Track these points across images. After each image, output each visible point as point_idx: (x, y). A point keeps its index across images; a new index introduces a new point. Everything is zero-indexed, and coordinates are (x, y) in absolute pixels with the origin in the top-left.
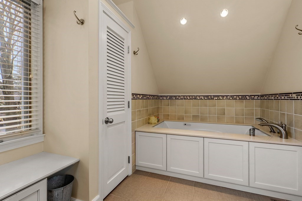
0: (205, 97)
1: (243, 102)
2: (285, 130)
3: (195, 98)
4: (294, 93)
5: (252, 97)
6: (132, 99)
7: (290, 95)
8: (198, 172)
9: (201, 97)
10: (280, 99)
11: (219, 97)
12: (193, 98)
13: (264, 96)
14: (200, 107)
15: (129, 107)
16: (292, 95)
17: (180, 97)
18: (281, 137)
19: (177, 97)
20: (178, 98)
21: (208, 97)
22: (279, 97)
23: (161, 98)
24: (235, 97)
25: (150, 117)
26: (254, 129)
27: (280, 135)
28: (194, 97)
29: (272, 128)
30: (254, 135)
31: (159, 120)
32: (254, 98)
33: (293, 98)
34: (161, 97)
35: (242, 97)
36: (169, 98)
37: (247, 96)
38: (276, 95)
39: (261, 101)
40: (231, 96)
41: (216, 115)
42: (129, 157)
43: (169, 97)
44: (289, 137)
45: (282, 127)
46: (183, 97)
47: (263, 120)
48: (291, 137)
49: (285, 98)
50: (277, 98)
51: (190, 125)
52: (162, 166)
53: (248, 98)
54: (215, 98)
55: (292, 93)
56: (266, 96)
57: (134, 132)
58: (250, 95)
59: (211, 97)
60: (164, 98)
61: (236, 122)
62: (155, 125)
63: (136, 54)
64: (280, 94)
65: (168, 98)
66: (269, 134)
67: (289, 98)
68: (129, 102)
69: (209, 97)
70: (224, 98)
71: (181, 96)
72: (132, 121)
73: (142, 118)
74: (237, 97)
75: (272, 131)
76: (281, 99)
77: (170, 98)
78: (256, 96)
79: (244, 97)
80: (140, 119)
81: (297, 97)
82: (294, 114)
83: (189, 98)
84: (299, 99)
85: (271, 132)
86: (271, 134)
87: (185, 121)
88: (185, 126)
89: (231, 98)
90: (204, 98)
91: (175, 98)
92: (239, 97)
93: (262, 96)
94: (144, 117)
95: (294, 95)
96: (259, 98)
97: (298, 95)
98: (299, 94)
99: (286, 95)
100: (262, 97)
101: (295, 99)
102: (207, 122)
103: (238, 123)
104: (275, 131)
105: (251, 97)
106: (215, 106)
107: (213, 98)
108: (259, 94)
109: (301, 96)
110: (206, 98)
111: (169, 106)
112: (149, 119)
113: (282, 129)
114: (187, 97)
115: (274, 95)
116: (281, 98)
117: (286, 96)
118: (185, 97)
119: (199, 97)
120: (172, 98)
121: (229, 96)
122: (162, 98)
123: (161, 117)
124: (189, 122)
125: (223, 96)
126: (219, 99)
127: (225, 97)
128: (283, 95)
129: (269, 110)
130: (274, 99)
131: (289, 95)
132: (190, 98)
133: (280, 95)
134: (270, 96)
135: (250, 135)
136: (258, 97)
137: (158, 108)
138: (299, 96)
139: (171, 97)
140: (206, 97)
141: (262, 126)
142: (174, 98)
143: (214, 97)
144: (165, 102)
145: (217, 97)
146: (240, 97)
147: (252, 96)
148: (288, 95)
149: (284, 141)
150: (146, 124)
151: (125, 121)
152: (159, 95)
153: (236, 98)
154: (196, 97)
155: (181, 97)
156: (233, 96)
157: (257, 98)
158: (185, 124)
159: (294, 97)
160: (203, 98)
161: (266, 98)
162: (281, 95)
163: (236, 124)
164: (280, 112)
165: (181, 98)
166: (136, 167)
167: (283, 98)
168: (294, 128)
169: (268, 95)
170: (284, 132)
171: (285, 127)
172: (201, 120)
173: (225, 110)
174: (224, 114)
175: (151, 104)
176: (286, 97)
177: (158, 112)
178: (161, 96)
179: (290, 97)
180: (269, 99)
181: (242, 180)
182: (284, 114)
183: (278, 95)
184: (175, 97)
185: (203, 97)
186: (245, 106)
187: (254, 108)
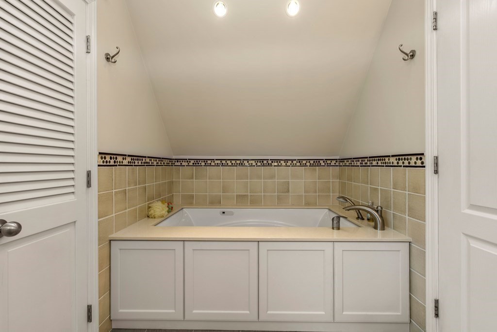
0: (258, 162)
1: (316, 170)
2: (381, 216)
3: (241, 163)
4: (393, 156)
5: (328, 163)
6: (99, 166)
7: (387, 159)
8: (248, 312)
9: (252, 162)
10: (369, 166)
11: (280, 162)
12: (237, 164)
13: (345, 161)
14: (249, 180)
15: (89, 184)
16: (389, 160)
17: (214, 162)
18: (376, 227)
19: (209, 162)
20: (210, 164)
21: (263, 163)
22: (369, 162)
23: (177, 164)
24: (304, 162)
25: (150, 204)
26: (339, 217)
27: (373, 224)
28: (238, 162)
29: (360, 212)
30: (339, 228)
31: (172, 208)
32: (330, 164)
33: (391, 164)
34: (178, 162)
35: (314, 162)
36: (193, 164)
37: (320, 161)
38: (364, 159)
39: (339, 168)
40: (298, 160)
41: (276, 194)
42: (89, 308)
43: (192, 162)
44: (385, 227)
45: (377, 211)
46: (219, 161)
47: (347, 201)
48: (388, 226)
49: (377, 163)
50: (365, 163)
51: (232, 214)
52: (174, 311)
53: (323, 164)
54: (274, 164)
55: (389, 156)
56: (348, 161)
57: (108, 242)
58: (325, 160)
59: (267, 162)
60: (184, 164)
61: (305, 203)
62: (163, 219)
63: (113, 61)
64: (370, 157)
65: (191, 164)
66: (356, 222)
67: (385, 165)
68: (89, 174)
69: (265, 162)
70: (289, 164)
71: (216, 160)
72: (99, 218)
73: (129, 208)
74: (307, 162)
75: (360, 217)
76: (372, 166)
77: (196, 164)
78: (333, 161)
79: (317, 162)
80: (126, 209)
81: (398, 163)
82: (392, 190)
83: (230, 164)
84: (401, 166)
85: (358, 218)
86: (359, 222)
87: (223, 207)
88: (224, 216)
89: (298, 164)
90: (256, 164)
91: (205, 164)
92: (309, 162)
93: (342, 160)
94: (137, 206)
95: (393, 160)
96: (337, 164)
97: (399, 159)
98: (401, 157)
99: (379, 158)
100: (341, 162)
101: (394, 165)
102: (262, 206)
103: (309, 204)
104: (364, 217)
105: (326, 162)
106: (273, 177)
107: (271, 164)
108: (338, 158)
109: (403, 160)
110: (259, 164)
111: (192, 178)
112: (149, 207)
113: (376, 214)
114: (226, 162)
115: (360, 160)
116: (372, 163)
117: (380, 160)
118: (224, 162)
119: (248, 162)
120: (198, 164)
121: (296, 160)
122: (179, 164)
123: (177, 201)
124: (231, 207)
125: (286, 161)
126: (280, 165)
127: (290, 162)
128: (376, 159)
129: (353, 183)
130: (361, 166)
131: (385, 160)
132: (232, 164)
133: (370, 159)
134: (353, 161)
135: (333, 228)
136: (336, 162)
137: (171, 183)
138: (400, 161)
139: (197, 162)
140: (260, 162)
141: (348, 210)
142: (203, 164)
143: (272, 162)
144: (186, 171)
145: (277, 162)
146: (312, 162)
147: (328, 161)
148: (383, 158)
149: (379, 234)
150: (141, 218)
151: (75, 222)
152: (174, 157)
153: (306, 164)
154: (242, 161)
155: (216, 162)
156: (301, 161)
157: (335, 164)
158: (224, 213)
159: (393, 163)
160: (254, 164)
161: (348, 164)
162: (372, 159)
163: (306, 207)
164: (369, 186)
165: (215, 164)
166: (111, 324)
167: (374, 163)
168: (392, 212)
169: (351, 159)
170: (380, 219)
171: (381, 211)
172: (250, 204)
173: (289, 184)
174: (288, 191)
175: (153, 177)
176: (380, 162)
177: (170, 191)
178: (178, 160)
179: (386, 163)
180: (353, 165)
181: (324, 313)
182: (376, 189)
183: (366, 160)
184: (204, 162)
185: (254, 161)
186: (319, 176)
187: (331, 180)
